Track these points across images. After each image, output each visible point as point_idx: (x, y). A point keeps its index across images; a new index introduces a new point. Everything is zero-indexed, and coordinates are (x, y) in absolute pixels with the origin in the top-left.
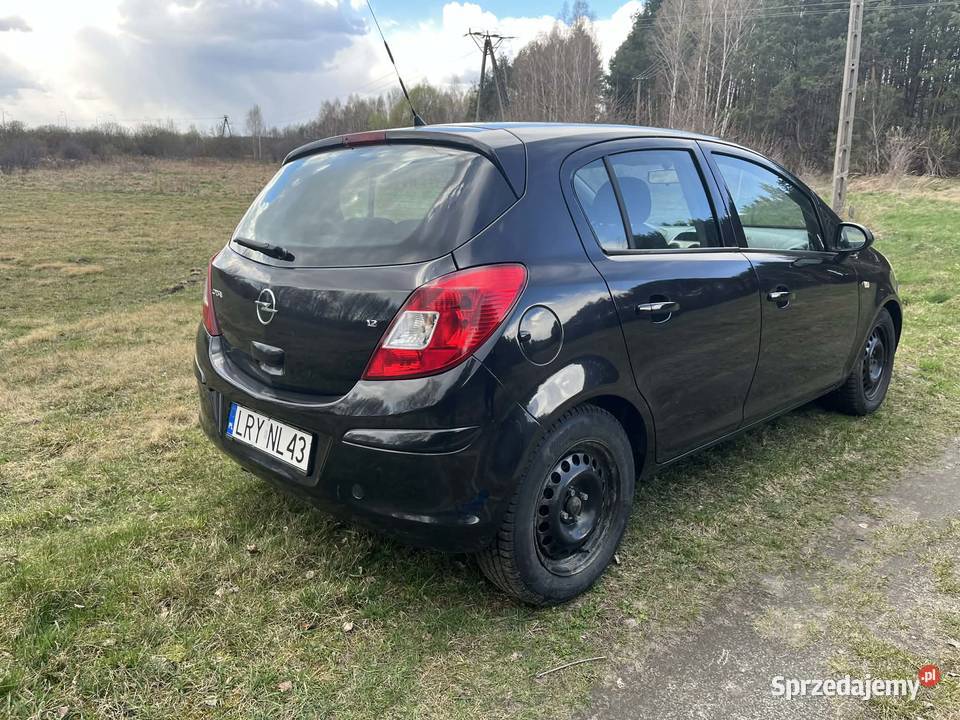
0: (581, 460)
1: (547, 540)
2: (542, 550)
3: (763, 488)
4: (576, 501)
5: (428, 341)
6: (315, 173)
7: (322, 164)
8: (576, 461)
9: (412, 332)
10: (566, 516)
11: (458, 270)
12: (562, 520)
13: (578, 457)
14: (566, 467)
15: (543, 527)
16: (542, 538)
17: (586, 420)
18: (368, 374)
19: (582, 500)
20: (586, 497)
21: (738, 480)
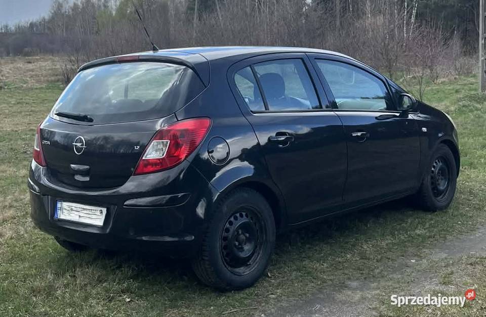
0: (244, 216)
1: (228, 255)
2: (225, 260)
3: (362, 247)
4: (242, 237)
5: (165, 155)
6: (87, 80)
7: (92, 74)
8: (241, 216)
9: (156, 151)
10: (237, 243)
11: (178, 121)
12: (235, 245)
13: (242, 214)
14: (236, 218)
15: (225, 248)
16: (225, 253)
17: (246, 195)
18: (136, 173)
19: (246, 237)
20: (247, 235)
21: (347, 243)
